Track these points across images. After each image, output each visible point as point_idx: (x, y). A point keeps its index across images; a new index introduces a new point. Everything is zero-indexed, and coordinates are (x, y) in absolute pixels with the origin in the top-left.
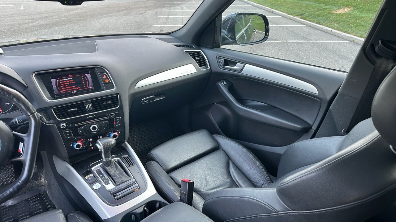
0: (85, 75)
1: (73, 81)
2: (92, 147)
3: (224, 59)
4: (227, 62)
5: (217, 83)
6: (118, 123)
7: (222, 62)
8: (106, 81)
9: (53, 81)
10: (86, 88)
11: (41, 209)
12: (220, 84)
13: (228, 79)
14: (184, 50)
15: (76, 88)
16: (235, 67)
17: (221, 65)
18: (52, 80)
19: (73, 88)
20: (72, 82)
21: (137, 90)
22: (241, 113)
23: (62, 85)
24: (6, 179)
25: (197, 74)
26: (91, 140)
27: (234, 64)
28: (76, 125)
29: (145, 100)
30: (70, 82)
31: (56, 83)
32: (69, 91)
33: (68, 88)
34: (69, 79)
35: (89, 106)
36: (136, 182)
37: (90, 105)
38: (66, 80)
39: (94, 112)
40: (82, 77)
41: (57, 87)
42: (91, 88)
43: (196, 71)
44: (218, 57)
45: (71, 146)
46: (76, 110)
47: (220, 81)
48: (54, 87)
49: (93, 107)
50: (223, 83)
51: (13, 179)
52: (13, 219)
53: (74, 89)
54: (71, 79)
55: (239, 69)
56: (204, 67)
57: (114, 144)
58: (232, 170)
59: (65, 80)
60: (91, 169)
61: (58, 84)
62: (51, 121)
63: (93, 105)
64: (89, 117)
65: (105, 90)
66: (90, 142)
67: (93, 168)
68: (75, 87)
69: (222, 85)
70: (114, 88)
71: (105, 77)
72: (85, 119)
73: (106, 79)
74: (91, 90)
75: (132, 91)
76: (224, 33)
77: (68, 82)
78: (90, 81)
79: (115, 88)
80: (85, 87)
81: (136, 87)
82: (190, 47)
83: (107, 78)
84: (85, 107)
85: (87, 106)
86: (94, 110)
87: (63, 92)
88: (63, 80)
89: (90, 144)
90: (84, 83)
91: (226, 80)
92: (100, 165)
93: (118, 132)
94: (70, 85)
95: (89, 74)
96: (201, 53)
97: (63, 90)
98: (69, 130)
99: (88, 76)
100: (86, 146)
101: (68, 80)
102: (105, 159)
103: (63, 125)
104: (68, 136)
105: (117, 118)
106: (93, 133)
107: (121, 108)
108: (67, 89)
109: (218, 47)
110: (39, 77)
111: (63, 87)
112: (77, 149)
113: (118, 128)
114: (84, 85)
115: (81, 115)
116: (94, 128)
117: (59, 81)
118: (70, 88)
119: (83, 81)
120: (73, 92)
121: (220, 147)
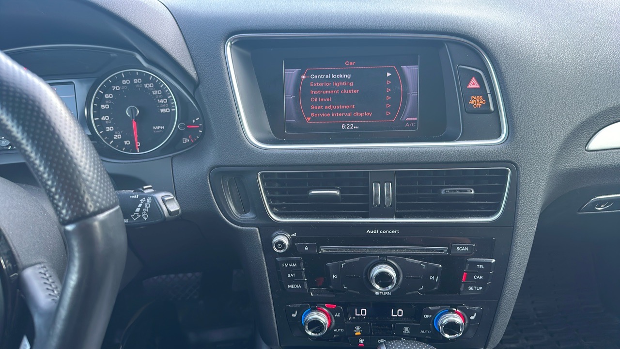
0: (401, 71)
1: (351, 84)
2: (361, 341)
6: (478, 283)
8: (477, 102)
9: (291, 75)
10: (391, 117)
15: (356, 114)
18: (286, 72)
19: (348, 111)
20: (348, 88)
21: (591, 161)
23: (315, 96)
26: (364, 312)
28: (323, 249)
29: (600, 203)
30: (341, 88)
31: (297, 86)
32: (331, 119)
33: (331, 107)
34: (341, 76)
35: (384, 191)
37: (389, 189)
38: (331, 79)
39: (397, 218)
40: (388, 74)
41: (296, 100)
42: (410, 122)
45: (294, 315)
46: (334, 196)
48: (289, 97)
49: (397, 198)
53: (350, 114)
54: (349, 76)
59: (327, 77)
61: (303, 91)
62: (249, 216)
63: (397, 190)
64: (376, 231)
65: (460, 140)
66: (359, 321)
68: (353, 111)
70: (499, 136)
71: (474, 84)
72: (358, 235)
73: (475, 92)
74: (407, 128)
75: (573, 162)
77: (336, 88)
78: (414, 93)
79: (503, 136)
80: (388, 113)
83: (481, 91)
84: (368, 191)
85: (376, 188)
86: (399, 207)
87: (313, 119)
88: (323, 76)
89: (358, 328)
90: (388, 98)
93: (465, 315)
94: (338, 99)
95: (415, 68)
97: (313, 115)
98: (298, 262)
99: (411, 72)
100: (342, 330)
101: (337, 80)
103: (281, 242)
104: (291, 281)
105: (480, 263)
106: (376, 293)
107: (509, 224)
108: (329, 111)
111: (315, 104)
112: (310, 333)
113: (473, 299)
114: (388, 106)
115: (349, 217)
116: (383, 278)
117: (308, 80)
118: (335, 111)
119: (388, 90)
120: (343, 126)
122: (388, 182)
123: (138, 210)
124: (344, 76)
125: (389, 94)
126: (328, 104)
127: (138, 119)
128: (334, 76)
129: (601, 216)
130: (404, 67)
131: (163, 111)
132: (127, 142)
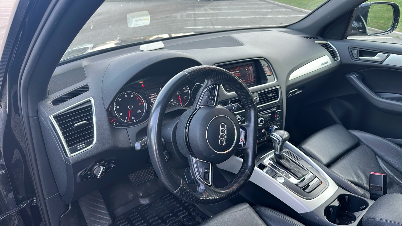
0: (249, 68)
1: (239, 73)
3: (360, 50)
4: (362, 53)
5: (348, 76)
6: (279, 117)
7: (355, 53)
8: (269, 73)
10: (249, 80)
12: (351, 76)
13: (359, 71)
14: (316, 42)
17: (355, 56)
20: (239, 74)
21: (291, 83)
24: (148, 176)
25: (332, 66)
27: (374, 54)
29: (290, 93)
34: (236, 72)
36: (315, 176)
37: (258, 98)
39: (260, 105)
40: (247, 69)
42: (253, 81)
43: (331, 63)
44: (351, 49)
47: (351, 73)
49: (260, 100)
50: (355, 75)
52: (157, 218)
54: (238, 71)
55: (380, 59)
56: (336, 59)
60: (263, 163)
65: (268, 83)
67: (264, 161)
69: (354, 77)
70: (275, 80)
74: (253, 83)
75: (288, 83)
78: (252, 73)
80: (248, 80)
81: (290, 79)
82: (317, 39)
83: (268, 70)
85: (255, 98)
86: (260, 102)
90: (248, 76)
91: (357, 72)
92: (270, 159)
93: (277, 126)
95: (252, 67)
96: (329, 44)
99: (251, 68)
103: (239, 118)
105: (278, 112)
109: (346, 38)
113: (277, 122)
114: (248, 78)
116: (262, 121)
119: (247, 74)
121: (360, 142)
122: (257, 96)
123: (233, 109)
124: (237, 72)
125: (248, 74)
127: (181, 95)
128: (235, 72)
129: (291, 97)
130: (249, 67)
131: (185, 91)
132: (178, 104)
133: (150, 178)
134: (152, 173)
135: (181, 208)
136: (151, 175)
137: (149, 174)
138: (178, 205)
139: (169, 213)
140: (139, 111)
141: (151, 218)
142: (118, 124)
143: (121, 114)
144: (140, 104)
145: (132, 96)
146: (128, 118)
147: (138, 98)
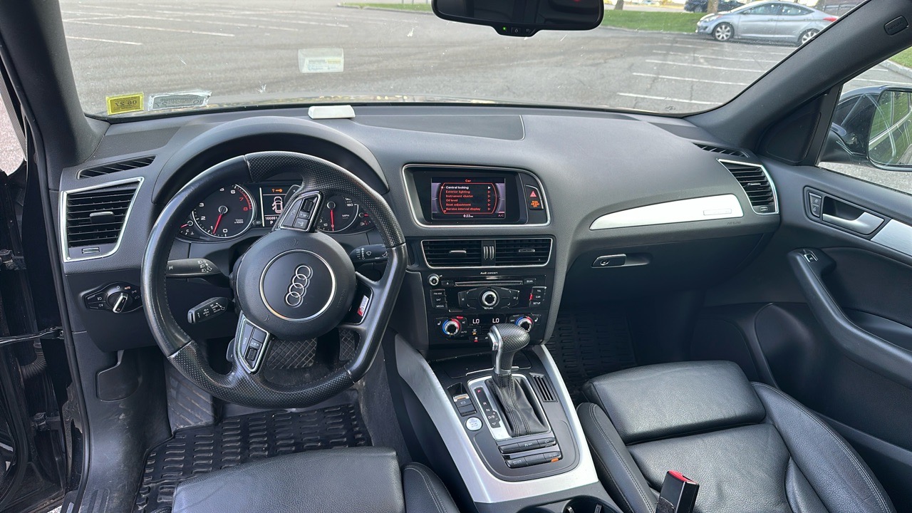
0: (495, 186)
1: (469, 192)
2: (476, 338)
3: (826, 198)
4: (831, 205)
5: (791, 254)
6: (538, 300)
7: (816, 202)
8: (535, 204)
9: (435, 187)
10: (490, 211)
11: (343, 437)
12: (798, 258)
13: (824, 250)
14: (720, 160)
15: (471, 209)
16: (856, 223)
17: (814, 210)
18: (433, 184)
19: (467, 207)
20: (467, 194)
21: (593, 236)
22: (847, 345)
23: (448, 198)
24: (300, 359)
25: (743, 223)
26: (478, 321)
27: (856, 213)
28: (456, 284)
29: (603, 260)
30: (463, 194)
31: (438, 193)
32: (458, 211)
33: (457, 205)
34: (462, 187)
35: (490, 251)
36: (555, 442)
37: (492, 250)
38: (457, 189)
39: (497, 265)
40: (489, 188)
41: (438, 200)
42: (501, 214)
43: (740, 214)
44: (808, 190)
45: (439, 324)
46: (463, 253)
47: (800, 249)
48: (434, 199)
49: (496, 255)
50: (809, 257)
51: (311, 361)
52: (293, 441)
53: (468, 209)
54: (468, 188)
55: (866, 229)
56: (764, 208)
57: (525, 342)
58: (793, 486)
59: (456, 188)
60: (467, 384)
61: (442, 195)
62: (415, 266)
63: (497, 250)
64: (485, 273)
65: (528, 223)
66: (475, 326)
67: (470, 383)
68: (470, 207)
69: (804, 261)
70: (547, 222)
71: (533, 195)
72: (475, 276)
73: (534, 199)
74: (500, 217)
75: (583, 236)
76: (837, 131)
77: (460, 194)
78: (502, 199)
79: (548, 222)
80: (489, 209)
81: (592, 228)
82: (736, 154)
83: (537, 198)
84: (481, 251)
85: (485, 249)
86: (497, 260)
87: (447, 211)
88: (453, 187)
89: (475, 330)
90: (489, 200)
91: (819, 251)
92: (485, 381)
93: (533, 319)
94: (462, 200)
95: (503, 185)
96: (762, 172)
97: (447, 209)
98: (442, 292)
99: (501, 187)
100: (466, 332)
101: (461, 190)
102: (500, 371)
103: (434, 280)
104: (438, 303)
105: (539, 289)
106: (485, 308)
107: (552, 269)
108: (457, 207)
109: (812, 163)
110: (412, 175)
111: (448, 203)
112: (449, 333)
113: (534, 310)
114: (489, 205)
115: (471, 266)
116: (490, 299)
117: (445, 189)
118: (460, 207)
119: (489, 196)
120: (464, 216)
121: (767, 417)
122: (491, 246)
124: (465, 188)
125: (489, 198)
126: (456, 203)
127: (335, 210)
128: (459, 188)
130: (497, 184)
131: (349, 205)
132: (325, 225)
133: (303, 363)
134: (310, 355)
135: (345, 439)
136: (307, 359)
137: (303, 356)
138: (344, 433)
139: (319, 441)
140: (240, 221)
141: (282, 439)
142: (192, 234)
143: (203, 218)
144: (245, 209)
145: (233, 192)
146: (214, 228)
147: (244, 197)
